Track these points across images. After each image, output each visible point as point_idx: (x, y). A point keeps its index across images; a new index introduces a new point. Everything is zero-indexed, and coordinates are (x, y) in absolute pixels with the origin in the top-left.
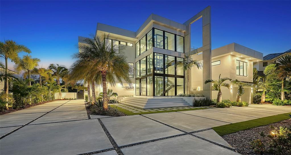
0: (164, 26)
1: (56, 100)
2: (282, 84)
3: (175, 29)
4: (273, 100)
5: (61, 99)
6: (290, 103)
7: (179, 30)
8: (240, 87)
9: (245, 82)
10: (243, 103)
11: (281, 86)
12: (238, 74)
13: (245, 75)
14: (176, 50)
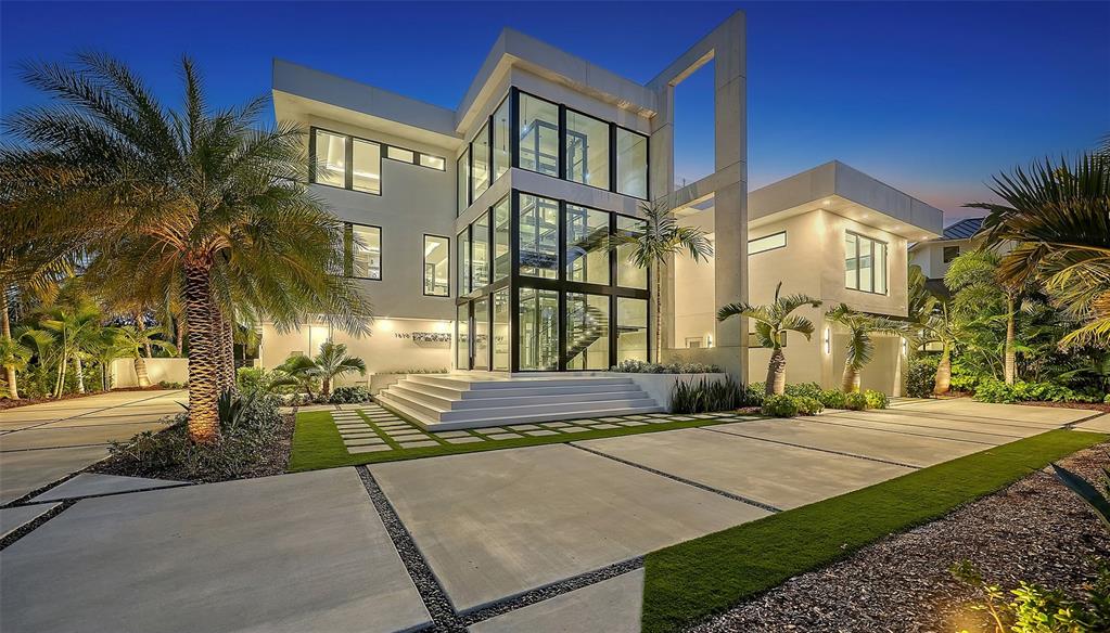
0: (561, 84)
1: (116, 390)
2: (1010, 325)
3: (608, 101)
4: (976, 383)
5: (144, 384)
6: (1034, 393)
7: (626, 106)
8: (858, 334)
9: (876, 315)
10: (869, 397)
11: (1005, 332)
12: (850, 282)
13: (879, 289)
14: (613, 188)
